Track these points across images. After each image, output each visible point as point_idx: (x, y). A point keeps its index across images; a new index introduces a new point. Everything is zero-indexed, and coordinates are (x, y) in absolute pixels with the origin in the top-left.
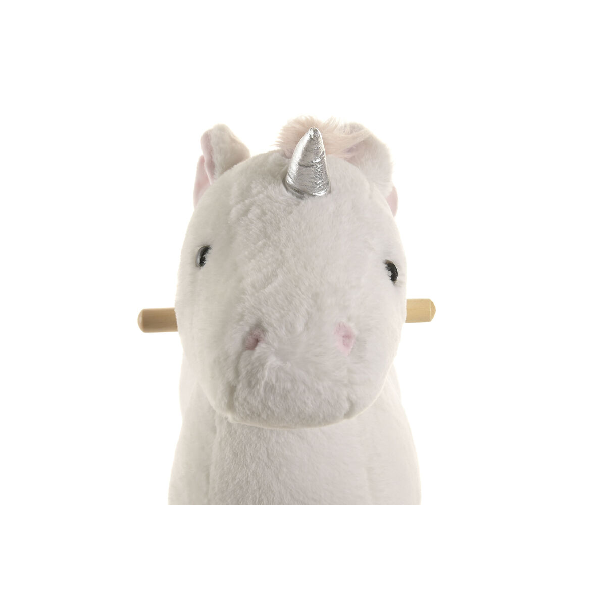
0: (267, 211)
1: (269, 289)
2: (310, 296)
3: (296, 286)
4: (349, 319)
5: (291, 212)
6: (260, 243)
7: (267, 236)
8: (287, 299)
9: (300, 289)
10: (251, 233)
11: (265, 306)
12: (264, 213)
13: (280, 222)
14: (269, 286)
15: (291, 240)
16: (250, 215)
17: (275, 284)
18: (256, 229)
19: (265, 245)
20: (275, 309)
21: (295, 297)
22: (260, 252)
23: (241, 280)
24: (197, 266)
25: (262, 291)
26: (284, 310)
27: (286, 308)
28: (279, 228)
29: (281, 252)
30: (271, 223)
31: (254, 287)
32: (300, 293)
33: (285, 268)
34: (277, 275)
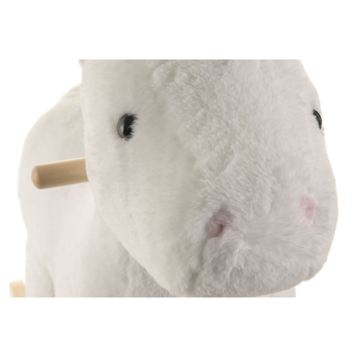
0: (195, 75)
1: (228, 170)
2: (271, 172)
3: (255, 163)
4: (309, 190)
5: (221, 75)
6: (199, 113)
7: (203, 105)
8: (249, 179)
9: (260, 166)
10: (184, 101)
11: (228, 189)
12: (192, 77)
13: (213, 87)
14: (228, 167)
15: (233, 108)
16: (178, 80)
17: (233, 163)
18: (188, 96)
19: (205, 115)
20: (239, 191)
21: (257, 176)
22: (203, 125)
23: (192, 160)
24: (121, 137)
25: (222, 173)
26: (249, 191)
27: (250, 190)
28: (214, 94)
29: (228, 124)
30: (203, 88)
31: (211, 169)
32: (260, 170)
33: (237, 143)
34: (232, 153)
